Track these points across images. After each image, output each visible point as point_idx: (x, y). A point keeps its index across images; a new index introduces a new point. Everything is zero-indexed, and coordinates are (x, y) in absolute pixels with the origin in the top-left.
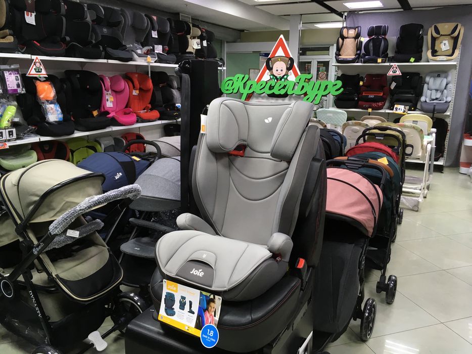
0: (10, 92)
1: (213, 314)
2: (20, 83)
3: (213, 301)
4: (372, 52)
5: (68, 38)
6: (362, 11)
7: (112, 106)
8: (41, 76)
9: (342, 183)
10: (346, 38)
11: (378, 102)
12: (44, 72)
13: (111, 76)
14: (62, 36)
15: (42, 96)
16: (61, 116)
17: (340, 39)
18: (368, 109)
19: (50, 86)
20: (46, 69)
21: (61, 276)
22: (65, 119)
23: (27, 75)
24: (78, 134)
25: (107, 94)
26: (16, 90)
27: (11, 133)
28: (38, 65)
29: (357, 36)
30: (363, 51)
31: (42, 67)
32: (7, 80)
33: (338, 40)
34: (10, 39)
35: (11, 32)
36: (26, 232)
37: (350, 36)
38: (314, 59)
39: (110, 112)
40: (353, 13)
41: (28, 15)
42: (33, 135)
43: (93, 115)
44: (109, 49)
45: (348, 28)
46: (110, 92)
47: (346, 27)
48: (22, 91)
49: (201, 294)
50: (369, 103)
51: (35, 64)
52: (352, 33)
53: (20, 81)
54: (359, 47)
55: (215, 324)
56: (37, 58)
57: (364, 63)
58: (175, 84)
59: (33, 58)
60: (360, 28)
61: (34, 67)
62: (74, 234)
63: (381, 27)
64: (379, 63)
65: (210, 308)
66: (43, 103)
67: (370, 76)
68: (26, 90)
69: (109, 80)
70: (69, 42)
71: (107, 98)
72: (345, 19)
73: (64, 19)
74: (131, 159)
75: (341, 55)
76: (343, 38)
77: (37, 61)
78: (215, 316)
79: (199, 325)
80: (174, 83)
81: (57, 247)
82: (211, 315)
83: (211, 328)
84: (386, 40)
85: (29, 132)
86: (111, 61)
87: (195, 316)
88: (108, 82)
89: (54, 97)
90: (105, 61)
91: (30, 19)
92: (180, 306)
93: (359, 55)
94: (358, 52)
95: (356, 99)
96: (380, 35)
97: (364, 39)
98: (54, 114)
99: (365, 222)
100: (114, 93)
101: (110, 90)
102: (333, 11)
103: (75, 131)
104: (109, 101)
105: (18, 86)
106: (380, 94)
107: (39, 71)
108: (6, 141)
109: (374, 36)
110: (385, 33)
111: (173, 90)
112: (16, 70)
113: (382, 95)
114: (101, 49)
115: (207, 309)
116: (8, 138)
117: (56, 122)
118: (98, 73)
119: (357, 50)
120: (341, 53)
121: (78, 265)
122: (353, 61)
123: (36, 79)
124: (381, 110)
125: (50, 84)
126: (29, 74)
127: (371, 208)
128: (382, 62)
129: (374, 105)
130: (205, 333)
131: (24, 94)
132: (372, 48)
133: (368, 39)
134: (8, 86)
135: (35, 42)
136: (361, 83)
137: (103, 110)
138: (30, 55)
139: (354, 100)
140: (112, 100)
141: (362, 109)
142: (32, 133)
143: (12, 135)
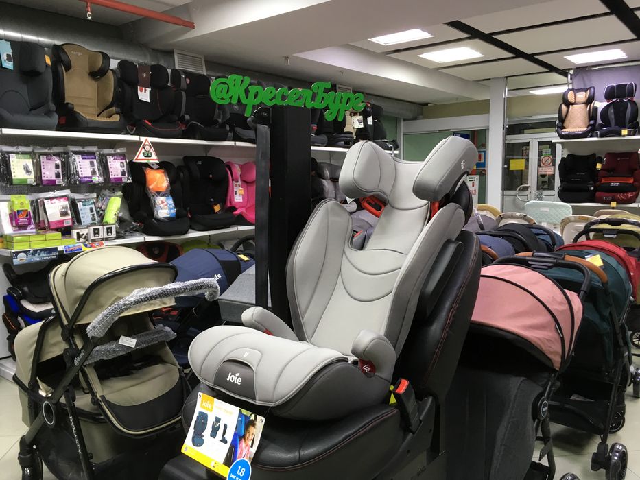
0: (113, 181)
1: (250, 443)
2: (126, 170)
3: (253, 423)
4: (613, 122)
5: (187, 117)
6: (596, 66)
7: (241, 201)
8: (151, 161)
9: (506, 283)
10: (573, 104)
11: (627, 192)
12: (154, 156)
13: (242, 164)
14: (182, 114)
15: (151, 187)
16: (173, 211)
17: (564, 107)
18: (610, 203)
19: (163, 174)
20: (157, 153)
21: (108, 398)
22: (179, 215)
23: (134, 161)
24: (192, 234)
25: (236, 186)
26: (120, 179)
27: (109, 230)
28: (147, 148)
29: (590, 100)
30: (599, 121)
31: (152, 151)
32: (110, 167)
33: (561, 106)
34: (117, 118)
35: (119, 110)
36: (73, 337)
37: (578, 101)
38: (534, 139)
39: (237, 207)
40: (582, 70)
41: (141, 91)
42: (137, 233)
43: (214, 210)
44: (238, 130)
45: (576, 91)
46: (240, 183)
47: (573, 90)
48: (127, 179)
49: (240, 414)
50: (613, 194)
51: (143, 147)
52: (582, 96)
53: (125, 169)
54: (592, 115)
55: (250, 458)
56: (146, 140)
57: (601, 136)
58: (327, 173)
59: (141, 140)
60: (592, 90)
61: (143, 151)
62: (129, 342)
63: (625, 85)
64: (624, 136)
65: (248, 435)
66: (153, 196)
67: (613, 156)
68: (132, 179)
69: (238, 168)
70: (188, 121)
71: (235, 190)
72: (571, 79)
73: (184, 94)
74: (237, 258)
75: (565, 128)
76: (568, 104)
77: (147, 143)
78: (252, 447)
79: (229, 461)
80: (325, 172)
81: (105, 358)
82: (247, 445)
83: (243, 464)
84: (634, 103)
85: (131, 229)
86: (239, 144)
87: (227, 446)
88: (237, 171)
89: (167, 188)
90: (232, 143)
91: (144, 95)
92: (212, 431)
93: (593, 126)
94: (592, 122)
95: (592, 188)
96: (625, 97)
97: (601, 105)
98: (164, 208)
99: (539, 342)
100: (245, 185)
101: (239, 180)
102: (552, 69)
103: (190, 230)
104: (238, 194)
105: (123, 174)
106: (629, 180)
107: (148, 155)
108: (102, 240)
109: (614, 100)
110: (632, 94)
111: (323, 180)
112: (122, 156)
113: (631, 181)
114: (228, 128)
115: (244, 437)
116: (106, 236)
117: (166, 218)
118: (225, 160)
119: (590, 120)
120: (565, 125)
121: (134, 386)
122: (584, 135)
123: (147, 165)
124: (631, 203)
125: (163, 173)
126: (137, 159)
127: (554, 323)
128: (628, 135)
129: (620, 196)
130: (234, 471)
131: (130, 183)
132: (613, 116)
133: (606, 104)
134: (111, 174)
135: (146, 121)
136: (599, 166)
137: (229, 205)
138: (138, 137)
139: (588, 190)
140: (242, 193)
141: (602, 203)
142: (136, 231)
143: (111, 232)
